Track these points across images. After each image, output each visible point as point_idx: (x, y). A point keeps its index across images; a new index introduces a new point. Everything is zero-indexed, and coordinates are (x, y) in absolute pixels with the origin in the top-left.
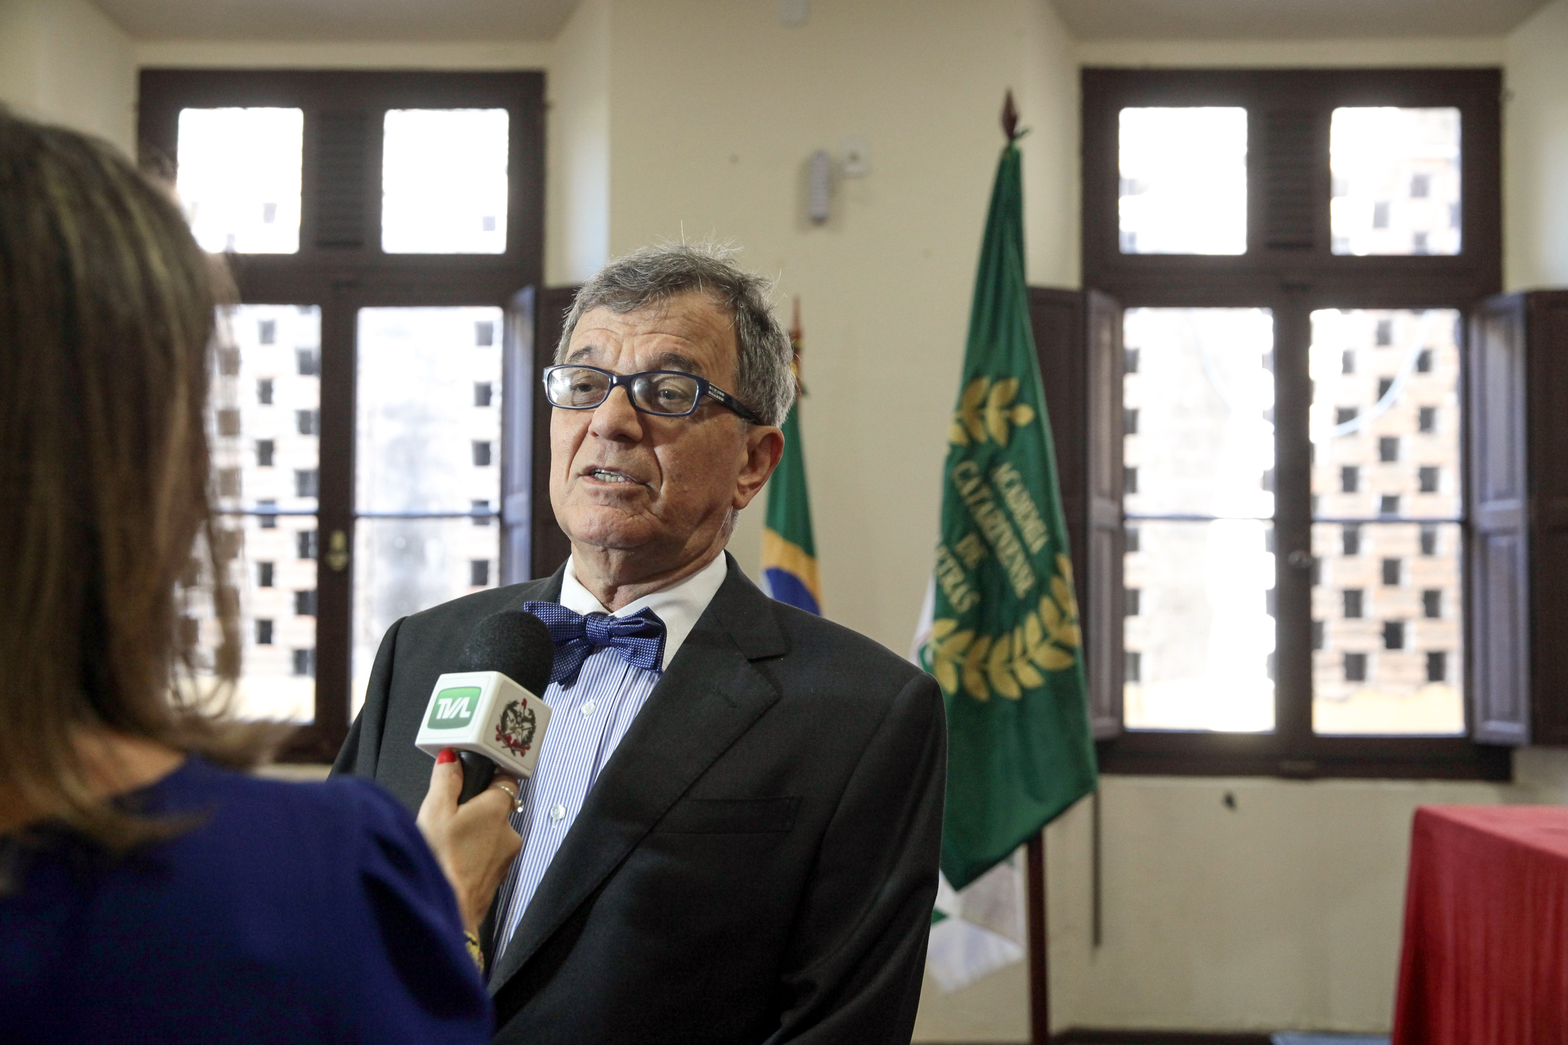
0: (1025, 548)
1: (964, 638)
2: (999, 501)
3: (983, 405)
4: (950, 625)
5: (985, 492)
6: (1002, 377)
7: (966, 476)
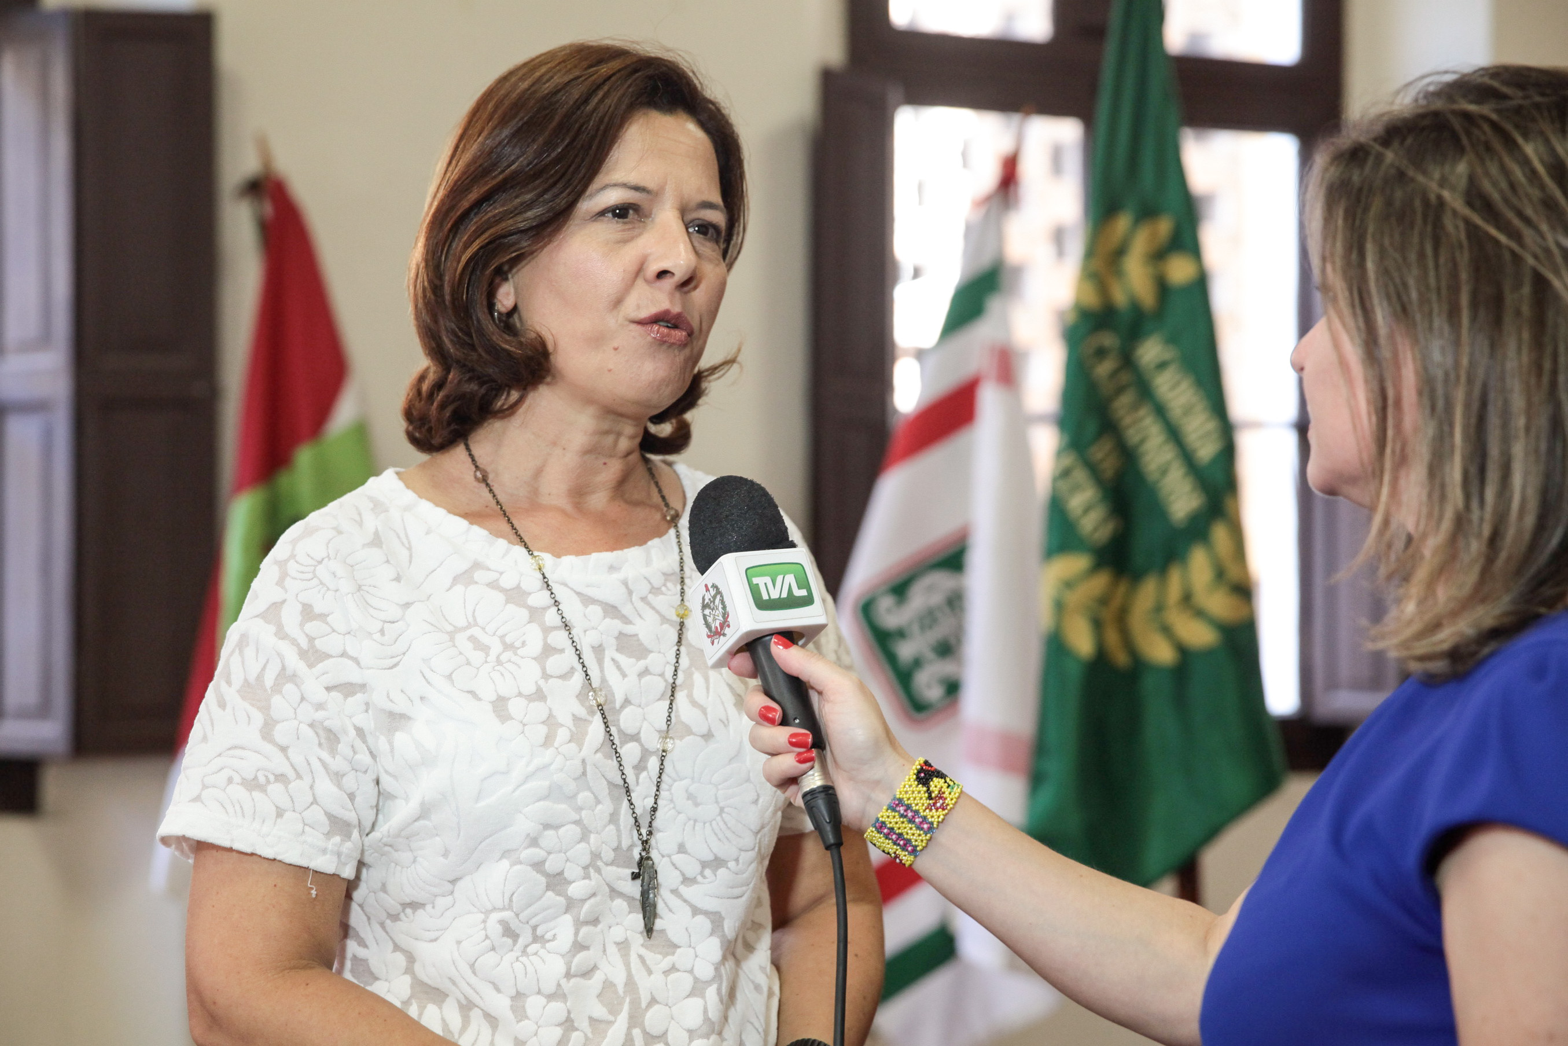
0: (1187, 456)
1: (1100, 582)
2: (1145, 392)
3: (1119, 253)
4: (1076, 563)
5: (1125, 377)
6: (1147, 213)
7: (1101, 353)
